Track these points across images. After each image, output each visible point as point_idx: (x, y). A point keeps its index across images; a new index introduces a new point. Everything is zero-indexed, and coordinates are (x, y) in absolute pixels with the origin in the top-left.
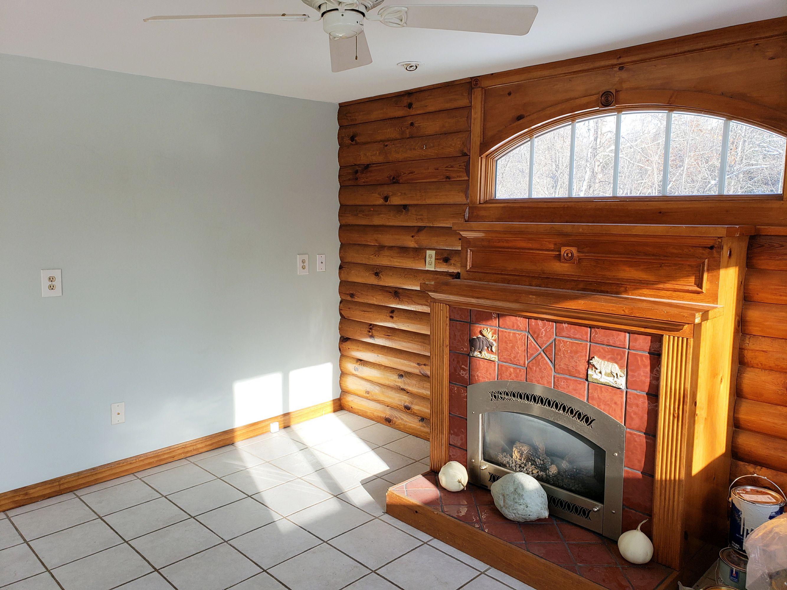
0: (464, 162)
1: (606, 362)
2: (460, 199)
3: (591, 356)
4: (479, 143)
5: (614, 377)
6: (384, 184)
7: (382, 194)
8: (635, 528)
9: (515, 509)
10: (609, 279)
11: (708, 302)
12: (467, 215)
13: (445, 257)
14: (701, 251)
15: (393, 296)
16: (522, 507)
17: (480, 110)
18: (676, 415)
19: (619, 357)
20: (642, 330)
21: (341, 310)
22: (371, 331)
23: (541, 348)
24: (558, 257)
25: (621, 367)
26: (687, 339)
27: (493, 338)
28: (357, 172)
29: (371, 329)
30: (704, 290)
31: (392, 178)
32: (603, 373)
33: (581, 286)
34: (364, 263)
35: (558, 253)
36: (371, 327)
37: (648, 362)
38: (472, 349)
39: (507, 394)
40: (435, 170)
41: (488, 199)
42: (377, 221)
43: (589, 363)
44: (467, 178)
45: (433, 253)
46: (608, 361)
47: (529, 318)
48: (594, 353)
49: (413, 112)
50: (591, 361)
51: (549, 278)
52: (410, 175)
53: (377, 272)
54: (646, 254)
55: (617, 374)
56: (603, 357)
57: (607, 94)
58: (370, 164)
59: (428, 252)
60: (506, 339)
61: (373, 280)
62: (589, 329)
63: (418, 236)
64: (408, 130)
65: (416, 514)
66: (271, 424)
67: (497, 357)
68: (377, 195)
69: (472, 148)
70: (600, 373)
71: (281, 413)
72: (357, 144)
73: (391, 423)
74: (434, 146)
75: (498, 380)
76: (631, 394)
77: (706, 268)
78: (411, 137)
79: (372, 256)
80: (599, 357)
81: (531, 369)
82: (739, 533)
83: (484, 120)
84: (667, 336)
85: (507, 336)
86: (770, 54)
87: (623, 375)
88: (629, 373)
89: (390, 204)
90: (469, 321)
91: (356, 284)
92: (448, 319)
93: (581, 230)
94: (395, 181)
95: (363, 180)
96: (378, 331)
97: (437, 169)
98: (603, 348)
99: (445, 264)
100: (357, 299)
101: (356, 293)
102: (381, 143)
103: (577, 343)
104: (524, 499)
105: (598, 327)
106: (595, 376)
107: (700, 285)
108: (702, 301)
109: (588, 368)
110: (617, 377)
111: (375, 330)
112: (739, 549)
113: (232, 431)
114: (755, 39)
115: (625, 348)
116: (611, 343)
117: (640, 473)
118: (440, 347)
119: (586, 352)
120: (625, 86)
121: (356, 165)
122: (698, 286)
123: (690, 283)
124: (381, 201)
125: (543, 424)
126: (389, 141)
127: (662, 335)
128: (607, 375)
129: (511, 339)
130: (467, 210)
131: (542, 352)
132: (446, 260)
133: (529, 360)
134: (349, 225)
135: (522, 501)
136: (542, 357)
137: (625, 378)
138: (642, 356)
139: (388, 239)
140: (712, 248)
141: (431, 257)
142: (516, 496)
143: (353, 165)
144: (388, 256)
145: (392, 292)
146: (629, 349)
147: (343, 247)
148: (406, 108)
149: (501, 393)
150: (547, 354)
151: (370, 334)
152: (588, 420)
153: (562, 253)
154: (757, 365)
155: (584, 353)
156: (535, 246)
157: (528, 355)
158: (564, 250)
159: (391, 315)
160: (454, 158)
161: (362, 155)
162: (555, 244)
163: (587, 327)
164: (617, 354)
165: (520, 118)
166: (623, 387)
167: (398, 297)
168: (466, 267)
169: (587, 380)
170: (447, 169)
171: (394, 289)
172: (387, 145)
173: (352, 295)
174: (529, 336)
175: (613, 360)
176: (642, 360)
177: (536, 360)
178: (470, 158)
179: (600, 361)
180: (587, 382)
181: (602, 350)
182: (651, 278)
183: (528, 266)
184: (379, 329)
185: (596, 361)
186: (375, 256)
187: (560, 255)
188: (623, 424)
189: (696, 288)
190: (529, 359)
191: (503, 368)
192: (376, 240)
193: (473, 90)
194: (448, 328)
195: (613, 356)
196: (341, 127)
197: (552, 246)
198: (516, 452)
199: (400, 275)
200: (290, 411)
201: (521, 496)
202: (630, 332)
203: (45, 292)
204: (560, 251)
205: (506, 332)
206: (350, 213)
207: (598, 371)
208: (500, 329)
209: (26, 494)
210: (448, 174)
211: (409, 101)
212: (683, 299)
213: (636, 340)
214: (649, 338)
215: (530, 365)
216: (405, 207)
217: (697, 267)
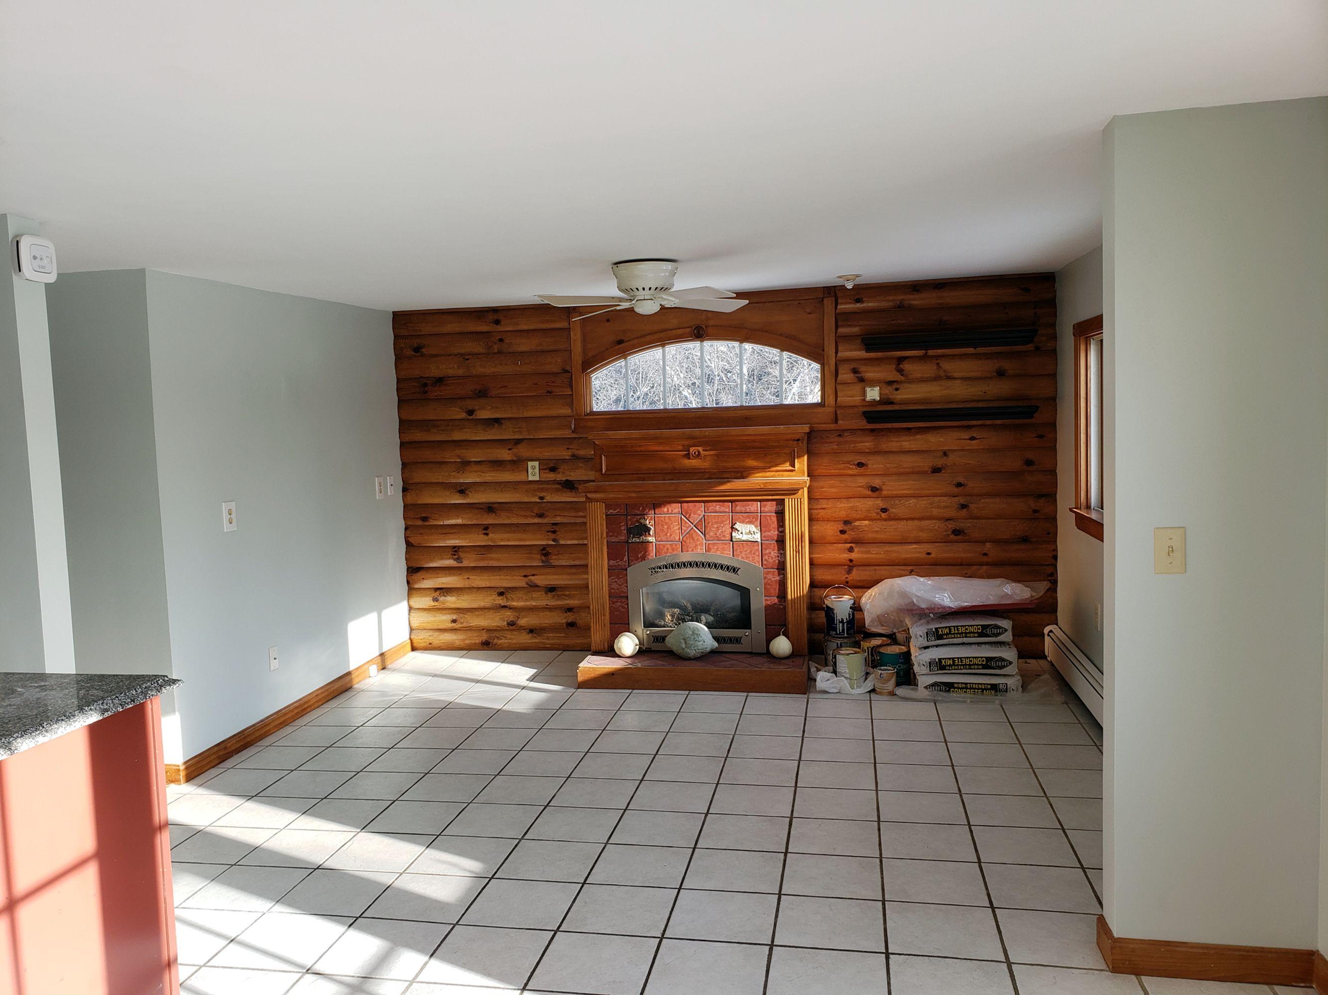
0: (567, 378)
1: (745, 525)
2: (566, 411)
3: (734, 522)
4: (581, 362)
5: (752, 534)
6: (466, 398)
7: (465, 408)
8: (779, 635)
9: (696, 646)
10: (728, 468)
11: (799, 477)
12: (573, 427)
13: (552, 467)
14: (791, 442)
15: (487, 512)
16: (701, 643)
17: (579, 332)
18: (797, 551)
19: (754, 520)
20: (770, 497)
21: (408, 537)
22: (456, 553)
23: (692, 524)
24: (688, 456)
25: (756, 527)
26: (800, 499)
27: (651, 524)
28: (425, 385)
29: (456, 551)
30: (796, 469)
31: (477, 392)
32: (744, 533)
33: (707, 476)
34: (441, 481)
35: (686, 453)
36: (456, 549)
37: (775, 519)
38: (630, 536)
39: (660, 568)
40: (534, 385)
41: (588, 412)
42: (457, 436)
43: (732, 528)
44: (571, 393)
45: (536, 464)
46: (746, 524)
47: (681, 502)
48: (735, 520)
49: (500, 328)
50: (734, 526)
51: (681, 473)
52: (502, 389)
53: (462, 490)
54: (754, 448)
55: (754, 532)
56: (743, 522)
57: (698, 328)
58: (444, 377)
59: (530, 464)
60: (662, 523)
61: (458, 500)
62: (730, 504)
63: (517, 449)
64: (496, 346)
65: (613, 676)
66: (370, 668)
67: (654, 538)
68: (457, 409)
69: (574, 365)
70: (742, 533)
71: (378, 654)
72: (423, 355)
73: (490, 645)
74: (530, 363)
75: (656, 556)
76: (764, 543)
77: (796, 456)
78: (500, 352)
79: (454, 473)
80: (739, 522)
81: (685, 542)
82: (834, 624)
83: (584, 340)
84: (787, 499)
85: (663, 520)
86: (808, 311)
87: (758, 531)
88: (763, 529)
89: (475, 418)
90: (626, 513)
91: (430, 506)
92: (604, 515)
93: (707, 434)
94: (482, 394)
95: (436, 394)
96: (466, 552)
97: (536, 384)
98: (742, 516)
99: (552, 473)
100: (432, 522)
101: (432, 516)
102: (458, 356)
103: (722, 515)
104: (701, 637)
105: (738, 501)
106: (738, 537)
107: (794, 466)
108: (795, 476)
109: (732, 532)
110: (754, 534)
111: (462, 552)
112: (835, 635)
113: (349, 674)
114: (798, 300)
115: (758, 513)
116: (748, 510)
117: (775, 598)
118: (598, 540)
119: (730, 521)
120: (711, 323)
121: (422, 377)
122: (792, 467)
123: (787, 466)
124: (463, 415)
125: (696, 583)
126: (470, 354)
127: (784, 499)
128: (747, 534)
129: (667, 521)
130: (573, 422)
131: (694, 528)
132: (553, 469)
133: (683, 536)
134: (416, 442)
135: (700, 638)
136: (695, 531)
137: (759, 533)
138: (770, 516)
139: (474, 455)
140: (798, 440)
141: (533, 468)
142: (695, 637)
143: (419, 377)
144: (477, 471)
145: (484, 508)
146: (760, 512)
147: (404, 465)
148: (492, 324)
149: (654, 569)
150: (699, 528)
151: (456, 557)
152: (735, 570)
153: (691, 452)
154: (820, 518)
155: (728, 522)
156: (667, 448)
157: (683, 531)
158: (692, 449)
159: (484, 532)
160: (555, 374)
161: (433, 368)
162: (683, 446)
163: (729, 502)
164: (753, 518)
165: (620, 342)
166: (759, 540)
167: (494, 512)
168: (602, 471)
169: (732, 541)
170: (548, 384)
171: (487, 505)
172: (468, 359)
173: (425, 519)
174: (683, 517)
175: (751, 522)
176: (771, 519)
177: (689, 534)
178: (572, 374)
179: (741, 525)
180: (731, 543)
181: (741, 517)
182: (760, 464)
183: (661, 465)
184: (467, 549)
185: (737, 526)
186: (459, 472)
187: (689, 454)
188: (761, 566)
189: (791, 468)
190: (684, 533)
191: (661, 546)
192: (458, 456)
193: (570, 315)
194: (605, 522)
195: (749, 520)
196: (397, 337)
197: (680, 448)
198: (668, 616)
199: (495, 489)
200: (383, 651)
201: (698, 635)
202: (761, 501)
203: (227, 527)
204: (689, 451)
205: (661, 517)
206: (417, 429)
207: (740, 532)
208: (656, 515)
209: (225, 748)
210: (549, 389)
211: (496, 318)
212: (782, 476)
213: (765, 506)
214: (774, 503)
215: (685, 539)
216: (497, 420)
217: (790, 454)
